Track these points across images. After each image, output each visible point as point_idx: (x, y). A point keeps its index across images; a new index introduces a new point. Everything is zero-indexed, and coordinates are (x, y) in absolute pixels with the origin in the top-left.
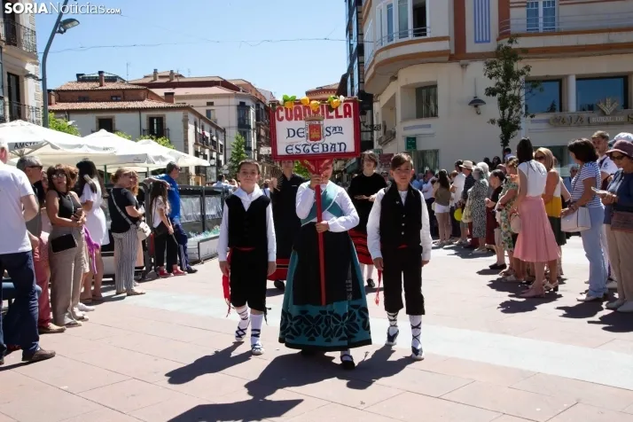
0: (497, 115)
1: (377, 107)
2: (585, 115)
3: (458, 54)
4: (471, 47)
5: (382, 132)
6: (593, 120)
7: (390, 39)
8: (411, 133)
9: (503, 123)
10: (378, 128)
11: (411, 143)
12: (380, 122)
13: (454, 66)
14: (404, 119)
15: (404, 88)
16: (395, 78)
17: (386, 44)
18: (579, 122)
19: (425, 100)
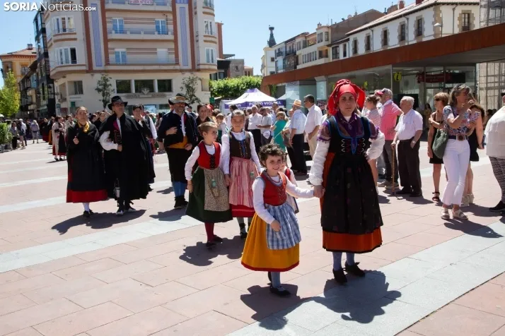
0: (102, 98)
1: (56, 84)
2: (138, 94)
3: (90, 70)
4: (95, 68)
5: (59, 96)
6: (141, 96)
7: (62, 63)
8: (73, 100)
9: (103, 101)
10: (57, 94)
11: (73, 104)
12: (59, 91)
13: (88, 75)
14: (70, 94)
15: (69, 82)
16: (64, 77)
17: (60, 65)
18: (135, 97)
19: (78, 87)
